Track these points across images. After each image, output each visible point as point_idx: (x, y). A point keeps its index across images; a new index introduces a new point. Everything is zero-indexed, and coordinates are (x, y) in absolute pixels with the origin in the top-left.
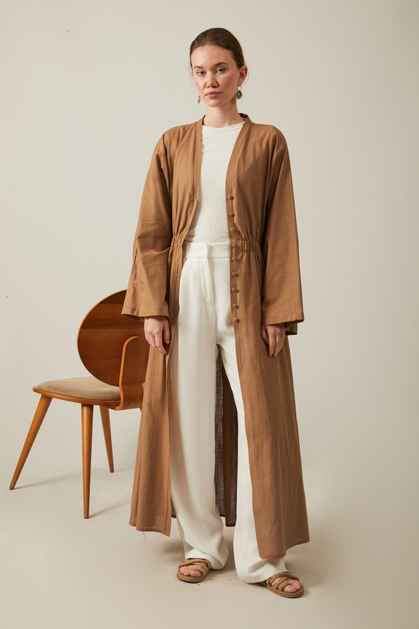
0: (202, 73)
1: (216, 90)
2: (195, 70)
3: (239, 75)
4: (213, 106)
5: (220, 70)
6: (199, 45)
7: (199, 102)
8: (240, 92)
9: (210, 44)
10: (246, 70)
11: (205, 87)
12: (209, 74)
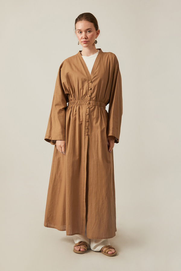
0: (81, 32)
1: (87, 40)
2: (77, 31)
3: (96, 34)
4: (85, 47)
5: (89, 31)
6: (80, 20)
7: (78, 44)
8: (96, 41)
9: (84, 20)
10: (99, 31)
11: (82, 38)
12: (84, 33)
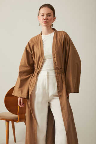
3: (53, 20)
8: (52, 25)
11: (43, 19)
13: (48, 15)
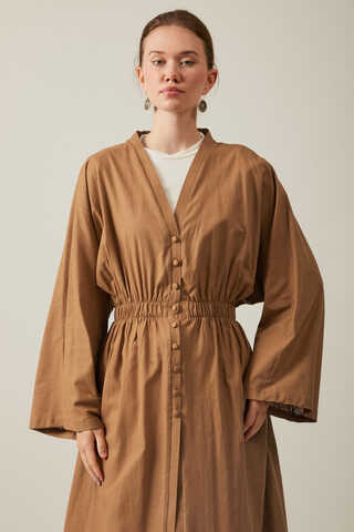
0: (159, 62)
1: (178, 86)
3: (206, 80)
8: (203, 102)
10: (215, 74)
13: (184, 58)
